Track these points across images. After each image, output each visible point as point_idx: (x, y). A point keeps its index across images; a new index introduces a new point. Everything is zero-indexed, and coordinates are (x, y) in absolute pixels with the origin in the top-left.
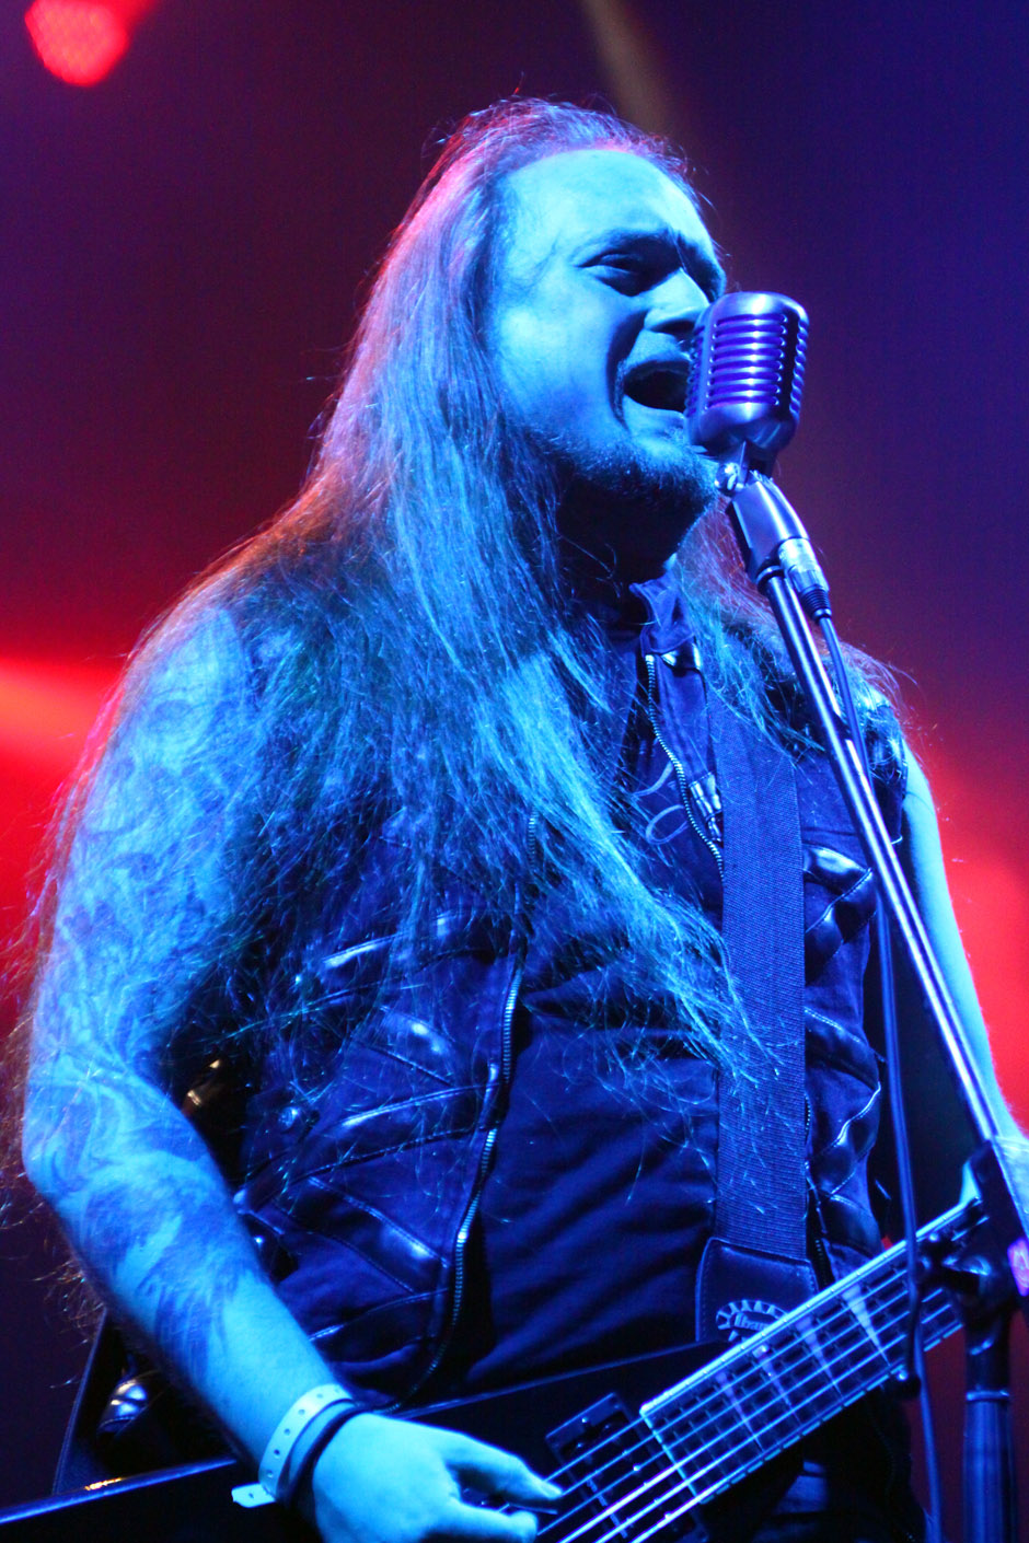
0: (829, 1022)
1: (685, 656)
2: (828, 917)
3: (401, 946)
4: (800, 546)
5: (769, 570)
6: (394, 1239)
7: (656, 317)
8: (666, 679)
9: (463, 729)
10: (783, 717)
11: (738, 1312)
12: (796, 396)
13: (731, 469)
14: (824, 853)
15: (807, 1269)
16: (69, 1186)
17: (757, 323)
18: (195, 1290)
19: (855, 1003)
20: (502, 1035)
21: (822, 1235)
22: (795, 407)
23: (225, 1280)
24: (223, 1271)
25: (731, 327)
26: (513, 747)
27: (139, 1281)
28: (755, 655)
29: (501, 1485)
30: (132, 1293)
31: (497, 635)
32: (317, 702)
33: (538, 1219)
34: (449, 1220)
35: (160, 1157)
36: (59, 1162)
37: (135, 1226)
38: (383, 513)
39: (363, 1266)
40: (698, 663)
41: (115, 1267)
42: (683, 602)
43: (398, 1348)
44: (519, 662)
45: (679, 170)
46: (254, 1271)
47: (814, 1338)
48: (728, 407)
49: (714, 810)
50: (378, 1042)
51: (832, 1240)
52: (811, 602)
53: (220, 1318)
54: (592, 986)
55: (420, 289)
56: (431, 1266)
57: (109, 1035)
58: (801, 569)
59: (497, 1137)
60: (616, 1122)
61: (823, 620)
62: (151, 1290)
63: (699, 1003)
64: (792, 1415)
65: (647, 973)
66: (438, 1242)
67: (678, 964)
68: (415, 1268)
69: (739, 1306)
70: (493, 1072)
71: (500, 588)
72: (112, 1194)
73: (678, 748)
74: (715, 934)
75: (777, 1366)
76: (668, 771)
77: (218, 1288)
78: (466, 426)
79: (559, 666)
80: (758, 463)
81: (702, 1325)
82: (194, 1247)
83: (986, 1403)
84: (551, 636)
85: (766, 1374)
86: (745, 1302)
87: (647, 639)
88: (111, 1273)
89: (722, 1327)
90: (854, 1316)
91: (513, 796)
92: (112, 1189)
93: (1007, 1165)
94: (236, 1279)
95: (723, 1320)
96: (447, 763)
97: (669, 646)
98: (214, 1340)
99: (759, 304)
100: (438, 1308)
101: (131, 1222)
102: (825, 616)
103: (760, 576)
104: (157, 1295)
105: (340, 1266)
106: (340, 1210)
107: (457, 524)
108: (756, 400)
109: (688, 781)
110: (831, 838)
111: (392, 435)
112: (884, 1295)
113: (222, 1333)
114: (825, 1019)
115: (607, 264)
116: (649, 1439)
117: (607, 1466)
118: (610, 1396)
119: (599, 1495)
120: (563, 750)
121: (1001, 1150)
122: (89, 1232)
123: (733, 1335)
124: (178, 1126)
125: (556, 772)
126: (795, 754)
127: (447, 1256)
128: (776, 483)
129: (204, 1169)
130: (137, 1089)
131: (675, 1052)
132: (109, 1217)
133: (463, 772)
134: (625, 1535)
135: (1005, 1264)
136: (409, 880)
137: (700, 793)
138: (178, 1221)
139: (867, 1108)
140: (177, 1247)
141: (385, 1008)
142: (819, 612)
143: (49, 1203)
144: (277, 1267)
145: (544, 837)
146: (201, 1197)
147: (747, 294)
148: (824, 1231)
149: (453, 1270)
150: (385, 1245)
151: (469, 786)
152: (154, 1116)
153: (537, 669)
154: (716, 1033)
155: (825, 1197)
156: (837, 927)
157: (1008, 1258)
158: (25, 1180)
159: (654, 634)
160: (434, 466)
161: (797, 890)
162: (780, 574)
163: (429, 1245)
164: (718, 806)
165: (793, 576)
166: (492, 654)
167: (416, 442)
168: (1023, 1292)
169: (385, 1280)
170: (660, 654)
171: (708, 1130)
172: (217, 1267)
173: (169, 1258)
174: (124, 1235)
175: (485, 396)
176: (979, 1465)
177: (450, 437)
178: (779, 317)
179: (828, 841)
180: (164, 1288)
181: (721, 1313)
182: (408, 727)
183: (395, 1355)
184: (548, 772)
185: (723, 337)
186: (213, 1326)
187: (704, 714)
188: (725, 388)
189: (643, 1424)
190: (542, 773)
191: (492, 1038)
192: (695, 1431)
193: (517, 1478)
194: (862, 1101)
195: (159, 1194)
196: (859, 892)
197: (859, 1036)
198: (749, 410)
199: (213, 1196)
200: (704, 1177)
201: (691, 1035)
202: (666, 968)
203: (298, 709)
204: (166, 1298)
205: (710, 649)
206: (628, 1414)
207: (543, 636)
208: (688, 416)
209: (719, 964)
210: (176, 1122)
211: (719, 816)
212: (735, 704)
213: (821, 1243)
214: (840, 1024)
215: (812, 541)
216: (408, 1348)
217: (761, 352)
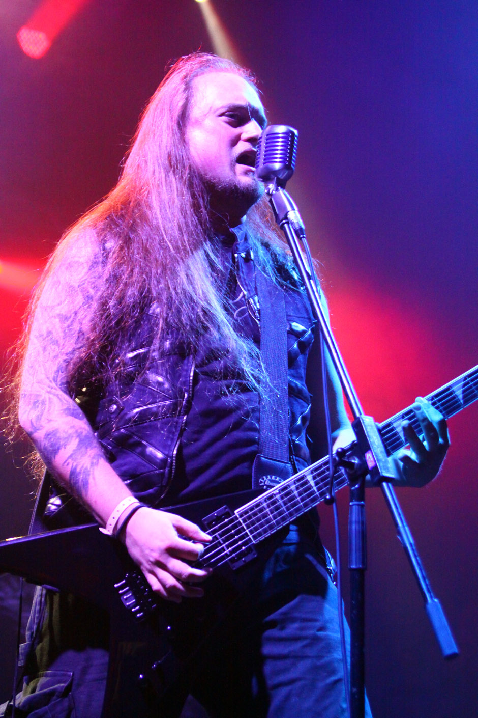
0: (296, 382)
1: (248, 254)
2: (296, 346)
3: (154, 351)
4: (295, 213)
5: (284, 221)
6: (151, 452)
7: (244, 136)
8: (241, 262)
9: (174, 273)
10: (281, 277)
11: (266, 480)
12: (294, 161)
13: (271, 186)
14: (294, 324)
15: (289, 465)
16: (37, 428)
17: (280, 135)
18: (84, 464)
19: (303, 375)
20: (190, 382)
21: (293, 454)
22: (293, 165)
23: (95, 461)
24: (93, 458)
25: (272, 137)
26: (191, 282)
27: (63, 462)
28: (271, 254)
29: (191, 534)
30: (61, 465)
31: (187, 243)
32: (126, 263)
33: (200, 444)
34: (171, 445)
35: (70, 418)
36: (33, 421)
37: (62, 442)
38: (147, 197)
39: (139, 460)
40: (252, 257)
41: (55, 457)
42: (248, 235)
43: (152, 488)
44: (194, 252)
45: (253, 81)
46: (104, 459)
47: (295, 489)
48: (270, 165)
49: (257, 308)
50: (146, 382)
51: (296, 456)
52: (299, 232)
53: (93, 474)
54: (218, 366)
55: (162, 118)
56: (164, 461)
57: (52, 376)
58: (295, 221)
59: (187, 418)
60: (226, 412)
61: (302, 239)
62: (68, 464)
63: (252, 372)
64: (286, 514)
65: (235, 361)
66: (167, 453)
67: (245, 358)
68: (158, 461)
69: (267, 478)
70: (186, 395)
71: (187, 225)
72: (54, 431)
73: (246, 288)
74: (258, 350)
75: (282, 498)
76: (241, 295)
77: (92, 463)
78: (177, 168)
79: (208, 255)
80: (281, 184)
81: (254, 484)
82: (83, 449)
83: (357, 506)
84: (205, 244)
85: (278, 500)
86: (269, 476)
87: (236, 248)
88: (53, 459)
89: (261, 484)
90: (309, 481)
91: (191, 299)
92: (54, 429)
93: (365, 425)
94: (98, 461)
95: (261, 482)
96: (170, 286)
97: (243, 250)
98: (91, 481)
99: (281, 129)
100: (166, 475)
101: (61, 441)
102: (303, 237)
103: (281, 224)
104: (70, 466)
105: (132, 459)
106: (132, 441)
107: (174, 202)
108: (280, 162)
109: (248, 298)
110: (296, 319)
111: (151, 169)
112: (319, 475)
113: (94, 478)
114: (294, 381)
115: (226, 116)
116: (238, 521)
117: (223, 530)
118: (225, 506)
119: (220, 540)
120: (208, 283)
121: (363, 420)
122: (45, 444)
123: (265, 487)
124: (76, 408)
125: (205, 291)
126: (285, 290)
127: (170, 457)
128: (287, 191)
129: (85, 423)
130: (61, 395)
131: (245, 389)
132: (52, 439)
133: (175, 289)
134: (229, 553)
135: (364, 459)
136: (157, 325)
137: (253, 302)
138: (78, 440)
139: (307, 411)
140: (77, 450)
141: (148, 372)
142: (301, 236)
143: (29, 435)
144: (111, 458)
145: (201, 314)
146: (85, 433)
147: (277, 126)
148: (294, 453)
149: (172, 462)
150: (148, 453)
151: (177, 293)
152: (68, 404)
153: (199, 255)
154: (259, 384)
155: (294, 441)
156: (298, 350)
157: (365, 457)
158: (20, 427)
159: (238, 246)
160: (166, 181)
161: (285, 337)
162: (288, 223)
163: (163, 453)
164: (259, 307)
165: (292, 223)
166: (185, 249)
167: (160, 172)
168: (370, 468)
169: (148, 465)
170: (240, 253)
171: (257, 414)
172: (92, 456)
173: (75, 453)
174: (57, 446)
175: (184, 158)
176: (354, 527)
177: (172, 172)
178: (288, 134)
179: (295, 320)
180: (73, 463)
181: (261, 480)
182: (157, 272)
183: (151, 491)
184: (202, 291)
185: (269, 141)
186: (91, 476)
187: (254, 275)
188: (269, 158)
189: (236, 517)
190: (201, 292)
191: (185, 383)
192: (253, 519)
193: (197, 532)
194: (305, 409)
195: (71, 431)
196: (306, 338)
197: (304, 387)
198: (277, 166)
199: (88, 432)
200: (256, 430)
201: (249, 383)
202: (241, 359)
203: (120, 265)
204: (74, 467)
205: (256, 252)
206: (231, 513)
207: (202, 244)
208: (256, 168)
209: (259, 359)
210: (74, 407)
211: (259, 310)
212: (265, 272)
213: (293, 457)
214: (299, 383)
215: (299, 211)
216: (155, 488)
217: (282, 146)
